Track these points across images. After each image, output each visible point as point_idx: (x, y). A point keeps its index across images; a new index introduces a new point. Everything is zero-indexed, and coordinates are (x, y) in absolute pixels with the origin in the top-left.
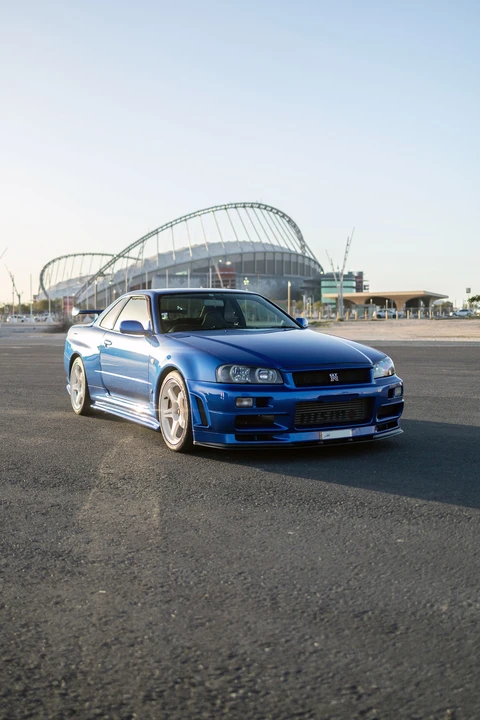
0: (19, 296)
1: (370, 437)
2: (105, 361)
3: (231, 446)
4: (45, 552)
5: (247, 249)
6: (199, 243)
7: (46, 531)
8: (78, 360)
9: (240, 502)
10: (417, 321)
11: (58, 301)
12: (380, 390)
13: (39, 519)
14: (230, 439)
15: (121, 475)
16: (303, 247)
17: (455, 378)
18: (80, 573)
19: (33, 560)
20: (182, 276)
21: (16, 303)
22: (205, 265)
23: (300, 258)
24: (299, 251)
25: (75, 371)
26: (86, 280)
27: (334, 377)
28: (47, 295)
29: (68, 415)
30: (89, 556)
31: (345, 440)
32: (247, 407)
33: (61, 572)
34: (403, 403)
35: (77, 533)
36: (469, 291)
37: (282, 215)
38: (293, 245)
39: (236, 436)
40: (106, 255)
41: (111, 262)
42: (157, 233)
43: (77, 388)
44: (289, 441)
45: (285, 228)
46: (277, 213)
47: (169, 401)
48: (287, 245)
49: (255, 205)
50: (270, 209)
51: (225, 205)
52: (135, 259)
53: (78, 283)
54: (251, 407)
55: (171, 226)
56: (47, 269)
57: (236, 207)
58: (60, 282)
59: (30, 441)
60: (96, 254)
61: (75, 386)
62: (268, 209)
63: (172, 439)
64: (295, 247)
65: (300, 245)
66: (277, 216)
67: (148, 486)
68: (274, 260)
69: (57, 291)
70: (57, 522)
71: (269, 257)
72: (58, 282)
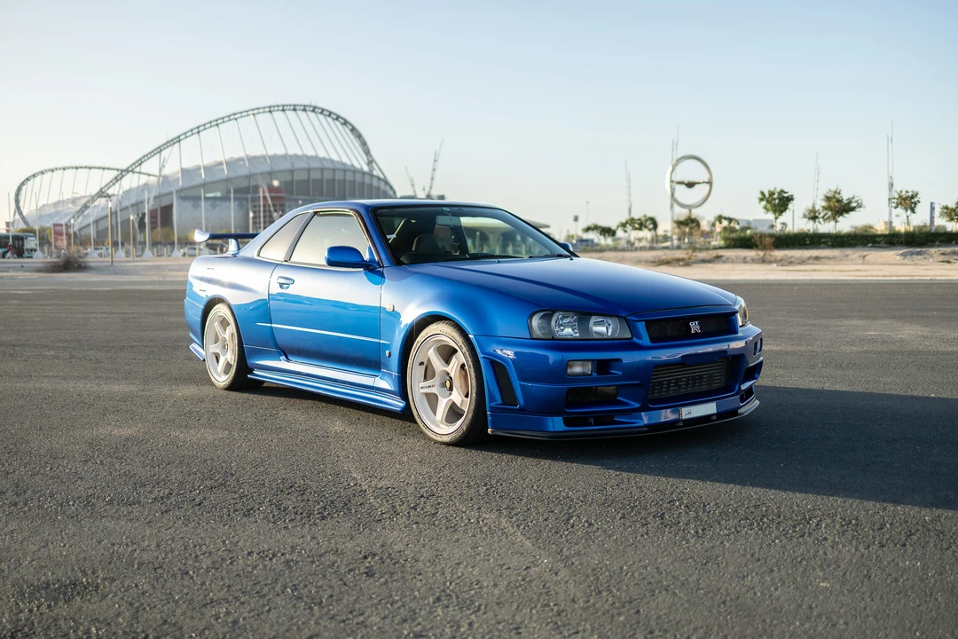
3: (557, 436)
5: (300, 165)
6: (236, 156)
8: (220, 308)
14: (556, 424)
16: (370, 162)
20: (215, 199)
22: (244, 184)
23: (367, 177)
24: (366, 169)
25: (214, 325)
26: (83, 201)
27: (694, 327)
28: (26, 223)
31: (707, 418)
32: (583, 374)
36: (576, 219)
37: (342, 121)
38: (357, 160)
39: (564, 419)
40: (109, 169)
41: (117, 179)
42: (179, 141)
43: (218, 351)
44: (641, 424)
45: (347, 138)
46: (337, 119)
47: (426, 367)
48: (350, 159)
49: (308, 108)
50: (328, 113)
51: (270, 107)
52: (149, 175)
53: (70, 205)
54: (588, 375)
55: (198, 132)
56: (24, 187)
57: (283, 110)
58: (44, 205)
59: (192, 436)
60: (94, 168)
61: (213, 348)
62: (325, 112)
63: (438, 426)
64: (360, 163)
65: (366, 161)
66: (337, 122)
67: (480, 508)
68: (334, 180)
69: (41, 216)
70: (412, 590)
71: (328, 176)
72: (41, 205)
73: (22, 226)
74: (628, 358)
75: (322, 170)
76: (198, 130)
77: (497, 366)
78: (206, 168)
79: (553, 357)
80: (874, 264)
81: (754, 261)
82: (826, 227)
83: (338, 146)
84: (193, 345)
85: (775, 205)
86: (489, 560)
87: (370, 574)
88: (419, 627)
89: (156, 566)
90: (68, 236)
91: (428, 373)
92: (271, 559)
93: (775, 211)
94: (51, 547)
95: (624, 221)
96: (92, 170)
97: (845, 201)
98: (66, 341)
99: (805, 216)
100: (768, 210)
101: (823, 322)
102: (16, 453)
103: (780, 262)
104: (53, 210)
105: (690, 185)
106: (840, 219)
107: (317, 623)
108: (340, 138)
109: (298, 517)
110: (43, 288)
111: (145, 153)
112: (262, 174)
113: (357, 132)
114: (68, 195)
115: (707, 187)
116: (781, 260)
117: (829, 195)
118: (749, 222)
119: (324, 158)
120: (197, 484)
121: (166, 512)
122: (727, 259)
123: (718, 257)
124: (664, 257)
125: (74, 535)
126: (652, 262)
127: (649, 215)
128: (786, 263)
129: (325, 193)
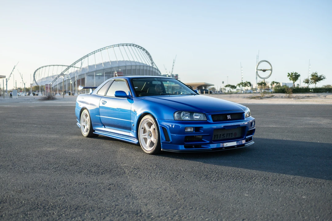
0: (25, 84)
1: (243, 145)
3: (182, 151)
4: (127, 212)
5: (128, 64)
6: (107, 61)
7: (118, 199)
8: (85, 111)
9: (205, 179)
11: (42, 86)
12: (246, 123)
14: (182, 147)
15: (132, 167)
16: (153, 63)
19: (124, 217)
20: (99, 76)
21: (23, 87)
22: (110, 71)
23: (151, 68)
24: (151, 65)
25: (83, 116)
26: (56, 77)
27: (229, 117)
28: (37, 84)
29: (81, 137)
30: (154, 213)
31: (233, 147)
35: (136, 200)
36: (223, 83)
37: (143, 49)
38: (148, 62)
39: (185, 146)
40: (64, 66)
41: (67, 69)
42: (88, 56)
43: (84, 125)
44: (210, 148)
45: (144, 55)
46: (141, 48)
47: (144, 130)
48: (145, 62)
49: (131, 45)
50: (138, 47)
51: (118, 44)
52: (78, 68)
53: (52, 78)
54: (192, 132)
56: (36, 72)
57: (123, 46)
58: (43, 78)
59: (71, 150)
60: (60, 65)
61: (83, 124)
62: (137, 46)
63: (147, 148)
64: (149, 64)
65: (151, 62)
66: (141, 49)
67: (151, 172)
68: (140, 69)
69: (42, 82)
70: (120, 194)
71: (138, 68)
72: (42, 78)
73: (36, 85)
74: (205, 127)
75: (136, 66)
76: (94, 53)
77: (164, 129)
78: (97, 65)
79: (181, 126)
80: (329, 99)
81: (285, 97)
82: (312, 86)
83: (141, 58)
84: (78, 123)
85: (293, 78)
86: (147, 186)
87: (109, 189)
88: (118, 203)
89: (47, 186)
90: (50, 88)
91: (145, 131)
92: (82, 185)
93: (293, 80)
94: (18, 180)
95: (239, 83)
96: (59, 66)
97: (319, 76)
98: (41, 122)
99: (304, 82)
100: (291, 80)
101: (296, 118)
102: (16, 155)
103: (295, 98)
104: (46, 80)
105: (264, 71)
106: (317, 83)
107: (88, 201)
108: (142, 55)
109: (94, 174)
110: (39, 105)
111: (77, 60)
112: (115, 67)
113: (148, 52)
114: (50, 75)
115: (270, 71)
116: (295, 97)
117: (313, 74)
118: (286, 84)
119: (137, 62)
120: (67, 164)
121: (55, 171)
122: (276, 97)
123: (272, 96)
124: (253, 96)
125: (26, 177)
126: (249, 98)
127: (248, 81)
128: (297, 98)
129: (137, 74)
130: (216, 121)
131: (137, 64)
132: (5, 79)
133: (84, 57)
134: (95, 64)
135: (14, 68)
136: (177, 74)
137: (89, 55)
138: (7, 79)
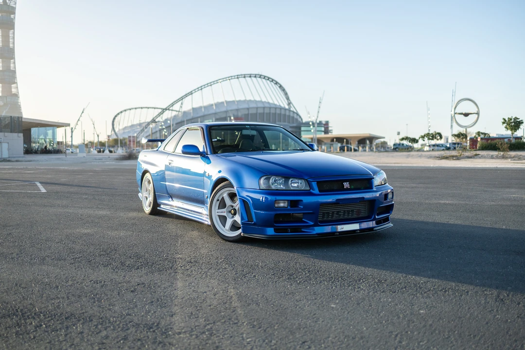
0: (98, 136)
1: (371, 229)
2: (169, 175)
3: (270, 237)
4: (138, 325)
5: (252, 105)
6: (220, 101)
7: (136, 306)
8: (147, 175)
9: (285, 280)
10: (367, 153)
11: (124, 139)
12: (378, 194)
13: (130, 296)
14: (270, 231)
15: (188, 259)
16: (289, 104)
17: (407, 189)
18: (170, 344)
19: (129, 331)
21: (96, 141)
22: (224, 116)
23: (287, 112)
24: (287, 107)
25: (145, 183)
26: (144, 125)
27: (346, 185)
28: (117, 135)
29: (141, 215)
30: (175, 328)
31: (354, 231)
32: (284, 207)
33: (154, 343)
34: (393, 204)
35: (161, 307)
36: (399, 134)
37: (275, 82)
38: (283, 103)
39: (274, 229)
40: (157, 108)
41: (160, 113)
42: (192, 94)
43: (147, 196)
44: (314, 233)
45: (277, 91)
46: (272, 81)
47: (220, 203)
48: (279, 103)
49: (257, 76)
50: (267, 78)
51: (238, 76)
52: (176, 111)
53: (138, 127)
54: (286, 207)
55: (201, 89)
56: (117, 118)
57: (244, 77)
58: (126, 127)
60: (150, 108)
61: (145, 194)
62: (266, 78)
63: (226, 233)
65: (287, 103)
66: (272, 83)
67: (211, 268)
68: (270, 113)
69: (124, 133)
70: (144, 298)
71: (267, 111)
72: (124, 126)
73: (115, 137)
74: (306, 199)
75: (264, 108)
76: (201, 88)
77: (245, 202)
78: (205, 107)
81: (497, 157)
85: (512, 126)
86: (191, 289)
87: (133, 291)
88: (132, 312)
89: (48, 283)
90: (134, 142)
91: (220, 206)
92: (97, 284)
93: (512, 130)
94: (12, 275)
95: (423, 135)
96: (149, 109)
100: (508, 129)
101: (493, 189)
104: (129, 129)
105: (466, 115)
107: (91, 308)
109: (127, 268)
111: (175, 100)
112: (232, 110)
113: (283, 87)
114: (136, 122)
115: (476, 116)
116: (513, 157)
119: (265, 102)
120: (97, 253)
121: (73, 263)
122: (482, 156)
123: (476, 155)
124: (445, 155)
126: (438, 157)
127: (437, 132)
128: (517, 159)
129: (265, 120)
130: (323, 191)
131: (267, 105)
132: (68, 129)
133: (186, 95)
134: (202, 105)
135: (83, 112)
136: (327, 120)
137: (193, 92)
138: (72, 128)
